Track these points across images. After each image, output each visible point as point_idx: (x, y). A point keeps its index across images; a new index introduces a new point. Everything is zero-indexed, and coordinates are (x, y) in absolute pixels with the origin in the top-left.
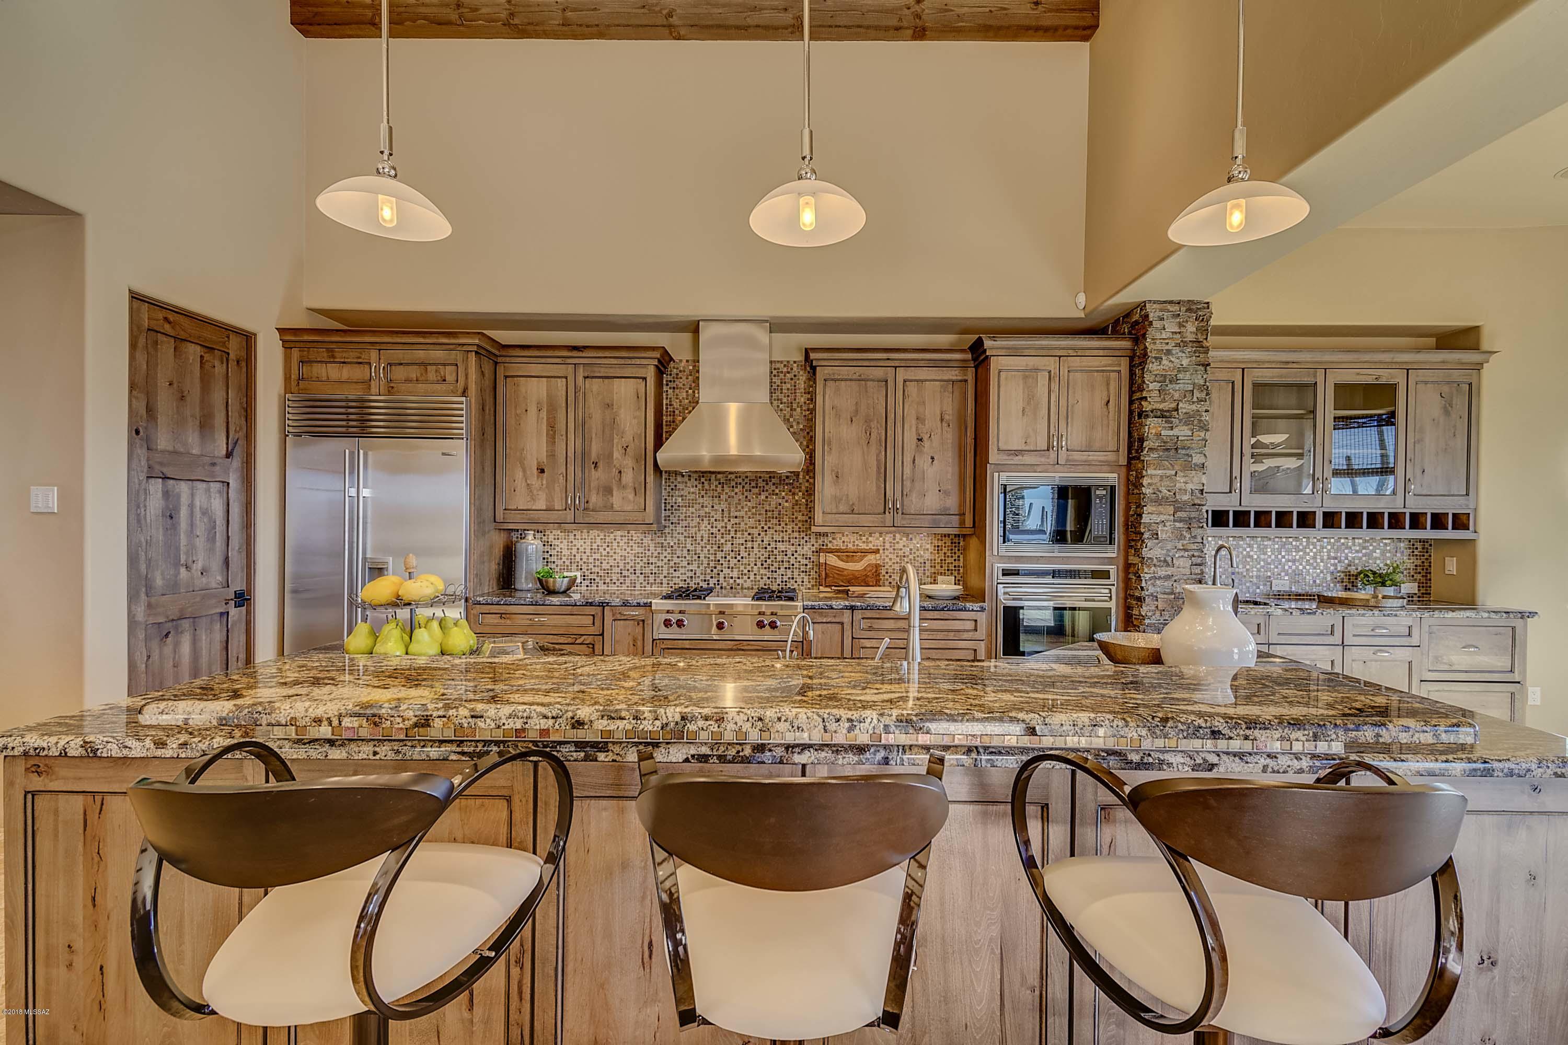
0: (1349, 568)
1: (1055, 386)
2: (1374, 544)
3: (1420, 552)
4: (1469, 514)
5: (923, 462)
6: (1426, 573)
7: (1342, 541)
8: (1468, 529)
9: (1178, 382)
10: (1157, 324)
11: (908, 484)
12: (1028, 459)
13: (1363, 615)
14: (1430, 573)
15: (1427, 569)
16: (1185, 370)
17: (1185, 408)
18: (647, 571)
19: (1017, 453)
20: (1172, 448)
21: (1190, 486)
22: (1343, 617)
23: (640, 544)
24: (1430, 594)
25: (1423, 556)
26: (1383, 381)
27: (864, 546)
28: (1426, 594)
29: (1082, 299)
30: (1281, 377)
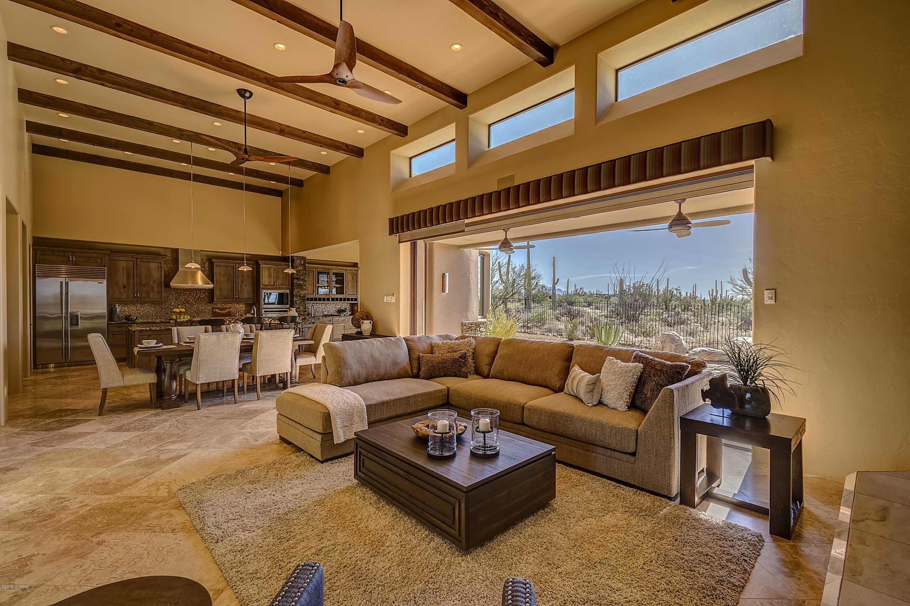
1: (275, 271)
4: (357, 298)
5: (244, 287)
8: (357, 301)
10: (296, 261)
11: (239, 292)
12: (269, 287)
16: (302, 270)
18: (157, 315)
19: (267, 285)
20: (299, 286)
23: (155, 308)
27: (226, 307)
29: (281, 252)
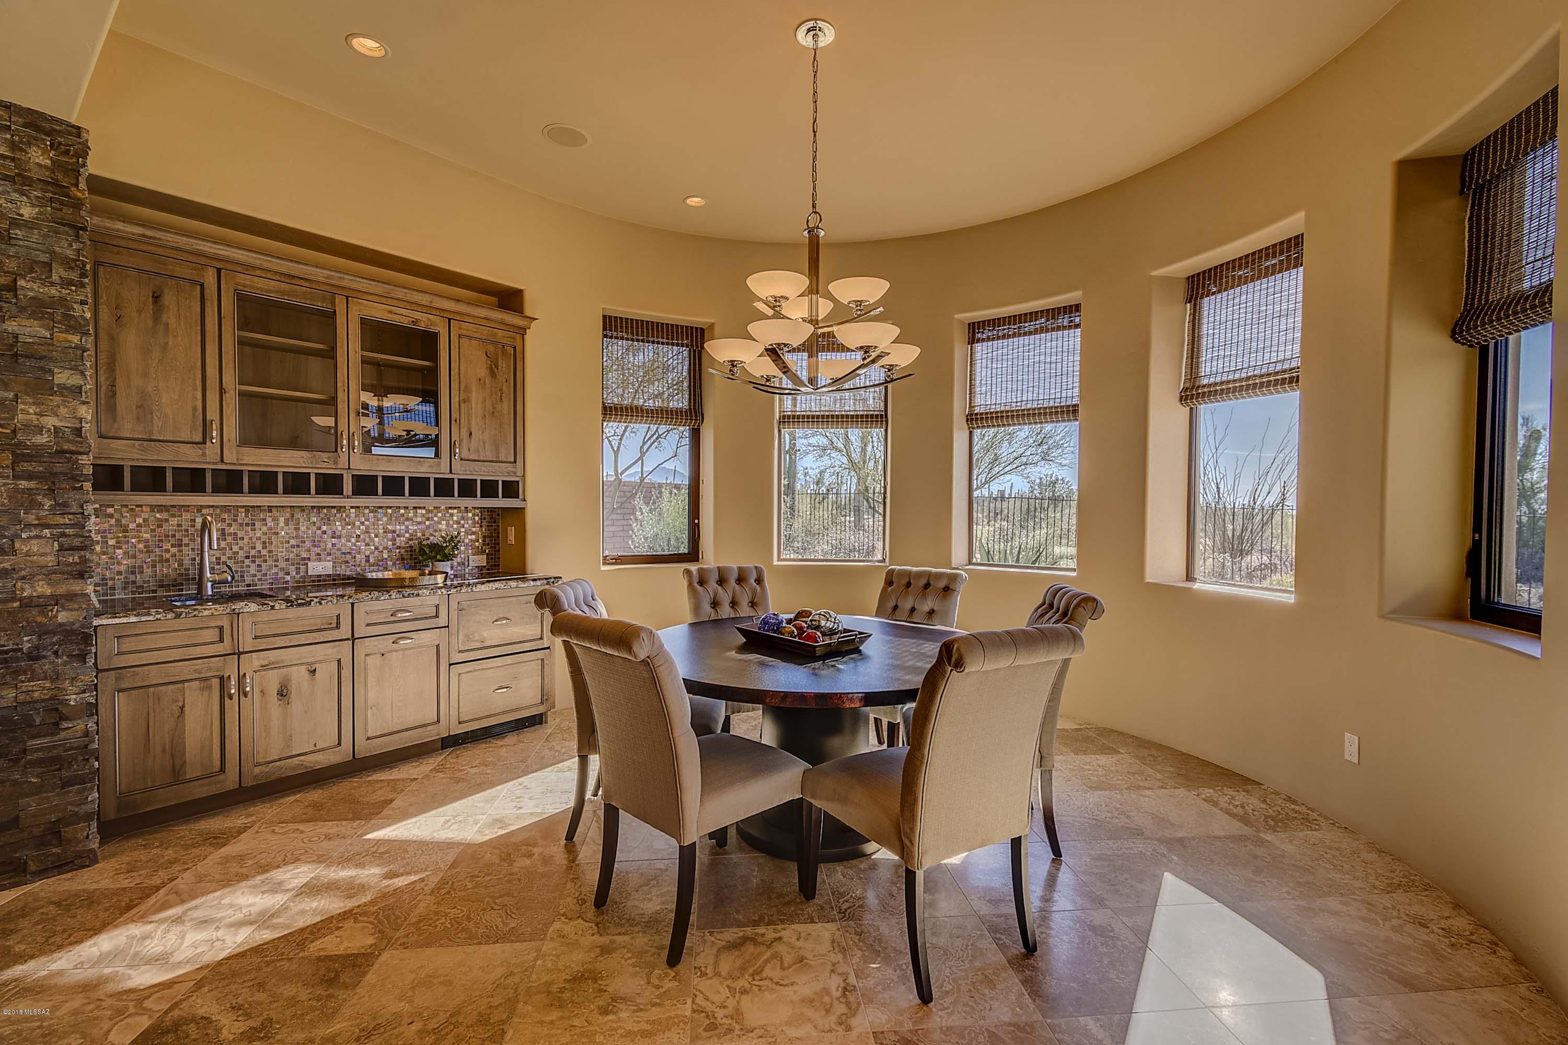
0: (410, 542)
2: (440, 515)
3: (489, 522)
4: (518, 482)
6: (495, 544)
7: (402, 511)
8: (518, 498)
9: (13, 242)
13: (377, 599)
14: (499, 544)
15: (495, 540)
17: (32, 290)
21: (50, 422)
22: (353, 604)
24: (499, 565)
25: (492, 526)
26: (422, 326)
28: (495, 565)
30: (283, 293)
